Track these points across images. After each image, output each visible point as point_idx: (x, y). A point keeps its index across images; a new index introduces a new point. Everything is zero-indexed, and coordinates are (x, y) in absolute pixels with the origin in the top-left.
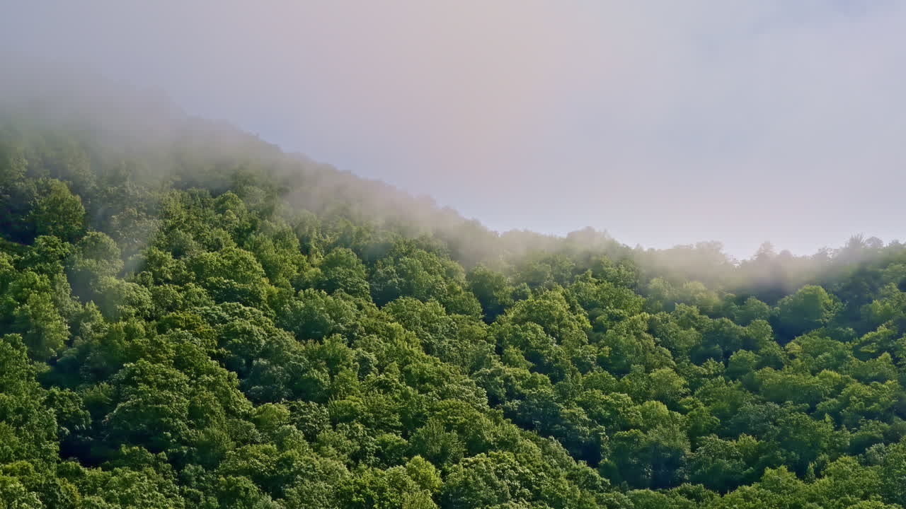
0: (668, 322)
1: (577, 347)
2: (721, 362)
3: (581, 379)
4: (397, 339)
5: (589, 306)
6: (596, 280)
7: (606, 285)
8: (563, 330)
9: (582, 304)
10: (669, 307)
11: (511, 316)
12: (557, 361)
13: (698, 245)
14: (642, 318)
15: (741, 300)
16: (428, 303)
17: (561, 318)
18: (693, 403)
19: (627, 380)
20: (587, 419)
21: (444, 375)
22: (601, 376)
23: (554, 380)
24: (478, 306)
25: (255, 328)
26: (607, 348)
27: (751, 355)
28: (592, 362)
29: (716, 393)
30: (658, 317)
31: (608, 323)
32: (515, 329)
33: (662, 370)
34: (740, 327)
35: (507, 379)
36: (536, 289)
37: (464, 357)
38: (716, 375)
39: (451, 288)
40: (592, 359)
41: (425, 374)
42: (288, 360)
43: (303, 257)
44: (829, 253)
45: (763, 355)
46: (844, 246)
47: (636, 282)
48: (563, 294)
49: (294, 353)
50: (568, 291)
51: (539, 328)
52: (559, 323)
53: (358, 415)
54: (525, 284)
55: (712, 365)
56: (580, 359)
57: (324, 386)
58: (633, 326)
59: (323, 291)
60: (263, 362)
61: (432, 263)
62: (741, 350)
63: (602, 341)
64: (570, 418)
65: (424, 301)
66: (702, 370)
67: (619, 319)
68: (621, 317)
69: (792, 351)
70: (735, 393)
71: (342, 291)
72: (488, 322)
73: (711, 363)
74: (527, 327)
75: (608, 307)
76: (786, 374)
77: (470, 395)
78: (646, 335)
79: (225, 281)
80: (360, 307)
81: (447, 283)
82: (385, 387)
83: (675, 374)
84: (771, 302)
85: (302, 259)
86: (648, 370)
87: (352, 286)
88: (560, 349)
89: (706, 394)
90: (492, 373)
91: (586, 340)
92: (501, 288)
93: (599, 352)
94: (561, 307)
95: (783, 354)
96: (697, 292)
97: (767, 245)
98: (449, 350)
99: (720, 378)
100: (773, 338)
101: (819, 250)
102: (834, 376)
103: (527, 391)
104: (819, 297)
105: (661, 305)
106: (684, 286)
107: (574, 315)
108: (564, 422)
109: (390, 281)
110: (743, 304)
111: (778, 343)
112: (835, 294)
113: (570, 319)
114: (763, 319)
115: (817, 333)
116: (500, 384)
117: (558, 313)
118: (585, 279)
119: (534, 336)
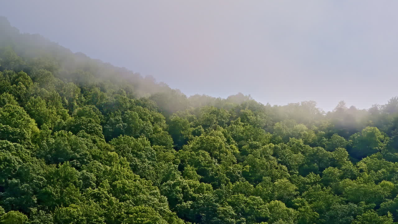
0: (285, 149)
1: (230, 165)
2: (318, 175)
3: (232, 186)
4: (114, 162)
5: (238, 139)
6: (243, 124)
7: (248, 127)
8: (222, 155)
9: (234, 138)
10: (286, 139)
11: (191, 146)
12: (217, 174)
13: (303, 103)
14: (269, 147)
15: (329, 136)
16: (139, 139)
17: (221, 147)
18: (301, 202)
19: (260, 186)
20: (234, 213)
21: (138, 188)
22: (244, 184)
23: (215, 187)
24: (170, 140)
25: (13, 157)
26: (248, 166)
27: (336, 171)
28: (239, 175)
29: (316, 195)
30: (279, 146)
31: (249, 150)
32: (192, 155)
33: (282, 180)
34: (329, 152)
35: (184, 188)
36: (207, 130)
37: (158, 173)
38: (315, 183)
39: (155, 129)
40: (239, 173)
41: (126, 188)
42: (33, 179)
43: (66, 110)
44: (378, 107)
45: (344, 170)
46: (387, 103)
47: (266, 125)
48: (223, 133)
49: (38, 174)
50: (226, 130)
51: (207, 154)
52: (219, 150)
53: (74, 218)
54: (201, 126)
55: (312, 177)
56: (231, 173)
57: (55, 197)
58: (264, 152)
59: (70, 132)
60: (15, 181)
61: (145, 114)
62: (330, 167)
63: (246, 162)
64: (223, 213)
65: (137, 137)
66: (306, 180)
67: (256, 147)
68: (258, 146)
69: (361, 168)
70: (328, 196)
71: (83, 132)
72: (177, 149)
73: (312, 175)
74: (199, 153)
75: (249, 140)
76: (359, 184)
77: (155, 202)
78: (272, 158)
79: (3, 126)
80: (94, 142)
81: (153, 126)
82: (97, 198)
83: (289, 183)
84: (347, 137)
85: (65, 112)
86: (273, 181)
87: (91, 129)
88: (220, 166)
89: (309, 196)
90: (174, 183)
91: (235, 161)
92: (186, 129)
93: (243, 169)
94: (222, 140)
95: (356, 169)
96: (302, 131)
97: (342, 103)
98: (149, 169)
99: (318, 186)
100: (348, 159)
101: (373, 106)
102: (390, 185)
103: (196, 195)
104: (376, 134)
105: (281, 139)
106: (295, 127)
107: (229, 145)
108: (220, 216)
109: (118, 125)
110: (331, 138)
111: (352, 162)
112: (385, 132)
113: (226, 148)
114: (342, 147)
115: (376, 156)
116: (179, 191)
117: (219, 144)
118: (236, 123)
119: (203, 159)
